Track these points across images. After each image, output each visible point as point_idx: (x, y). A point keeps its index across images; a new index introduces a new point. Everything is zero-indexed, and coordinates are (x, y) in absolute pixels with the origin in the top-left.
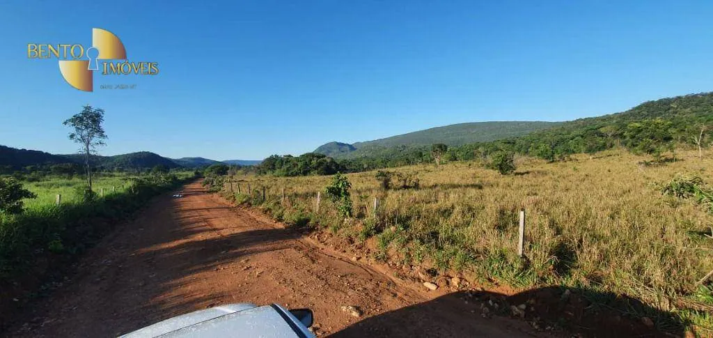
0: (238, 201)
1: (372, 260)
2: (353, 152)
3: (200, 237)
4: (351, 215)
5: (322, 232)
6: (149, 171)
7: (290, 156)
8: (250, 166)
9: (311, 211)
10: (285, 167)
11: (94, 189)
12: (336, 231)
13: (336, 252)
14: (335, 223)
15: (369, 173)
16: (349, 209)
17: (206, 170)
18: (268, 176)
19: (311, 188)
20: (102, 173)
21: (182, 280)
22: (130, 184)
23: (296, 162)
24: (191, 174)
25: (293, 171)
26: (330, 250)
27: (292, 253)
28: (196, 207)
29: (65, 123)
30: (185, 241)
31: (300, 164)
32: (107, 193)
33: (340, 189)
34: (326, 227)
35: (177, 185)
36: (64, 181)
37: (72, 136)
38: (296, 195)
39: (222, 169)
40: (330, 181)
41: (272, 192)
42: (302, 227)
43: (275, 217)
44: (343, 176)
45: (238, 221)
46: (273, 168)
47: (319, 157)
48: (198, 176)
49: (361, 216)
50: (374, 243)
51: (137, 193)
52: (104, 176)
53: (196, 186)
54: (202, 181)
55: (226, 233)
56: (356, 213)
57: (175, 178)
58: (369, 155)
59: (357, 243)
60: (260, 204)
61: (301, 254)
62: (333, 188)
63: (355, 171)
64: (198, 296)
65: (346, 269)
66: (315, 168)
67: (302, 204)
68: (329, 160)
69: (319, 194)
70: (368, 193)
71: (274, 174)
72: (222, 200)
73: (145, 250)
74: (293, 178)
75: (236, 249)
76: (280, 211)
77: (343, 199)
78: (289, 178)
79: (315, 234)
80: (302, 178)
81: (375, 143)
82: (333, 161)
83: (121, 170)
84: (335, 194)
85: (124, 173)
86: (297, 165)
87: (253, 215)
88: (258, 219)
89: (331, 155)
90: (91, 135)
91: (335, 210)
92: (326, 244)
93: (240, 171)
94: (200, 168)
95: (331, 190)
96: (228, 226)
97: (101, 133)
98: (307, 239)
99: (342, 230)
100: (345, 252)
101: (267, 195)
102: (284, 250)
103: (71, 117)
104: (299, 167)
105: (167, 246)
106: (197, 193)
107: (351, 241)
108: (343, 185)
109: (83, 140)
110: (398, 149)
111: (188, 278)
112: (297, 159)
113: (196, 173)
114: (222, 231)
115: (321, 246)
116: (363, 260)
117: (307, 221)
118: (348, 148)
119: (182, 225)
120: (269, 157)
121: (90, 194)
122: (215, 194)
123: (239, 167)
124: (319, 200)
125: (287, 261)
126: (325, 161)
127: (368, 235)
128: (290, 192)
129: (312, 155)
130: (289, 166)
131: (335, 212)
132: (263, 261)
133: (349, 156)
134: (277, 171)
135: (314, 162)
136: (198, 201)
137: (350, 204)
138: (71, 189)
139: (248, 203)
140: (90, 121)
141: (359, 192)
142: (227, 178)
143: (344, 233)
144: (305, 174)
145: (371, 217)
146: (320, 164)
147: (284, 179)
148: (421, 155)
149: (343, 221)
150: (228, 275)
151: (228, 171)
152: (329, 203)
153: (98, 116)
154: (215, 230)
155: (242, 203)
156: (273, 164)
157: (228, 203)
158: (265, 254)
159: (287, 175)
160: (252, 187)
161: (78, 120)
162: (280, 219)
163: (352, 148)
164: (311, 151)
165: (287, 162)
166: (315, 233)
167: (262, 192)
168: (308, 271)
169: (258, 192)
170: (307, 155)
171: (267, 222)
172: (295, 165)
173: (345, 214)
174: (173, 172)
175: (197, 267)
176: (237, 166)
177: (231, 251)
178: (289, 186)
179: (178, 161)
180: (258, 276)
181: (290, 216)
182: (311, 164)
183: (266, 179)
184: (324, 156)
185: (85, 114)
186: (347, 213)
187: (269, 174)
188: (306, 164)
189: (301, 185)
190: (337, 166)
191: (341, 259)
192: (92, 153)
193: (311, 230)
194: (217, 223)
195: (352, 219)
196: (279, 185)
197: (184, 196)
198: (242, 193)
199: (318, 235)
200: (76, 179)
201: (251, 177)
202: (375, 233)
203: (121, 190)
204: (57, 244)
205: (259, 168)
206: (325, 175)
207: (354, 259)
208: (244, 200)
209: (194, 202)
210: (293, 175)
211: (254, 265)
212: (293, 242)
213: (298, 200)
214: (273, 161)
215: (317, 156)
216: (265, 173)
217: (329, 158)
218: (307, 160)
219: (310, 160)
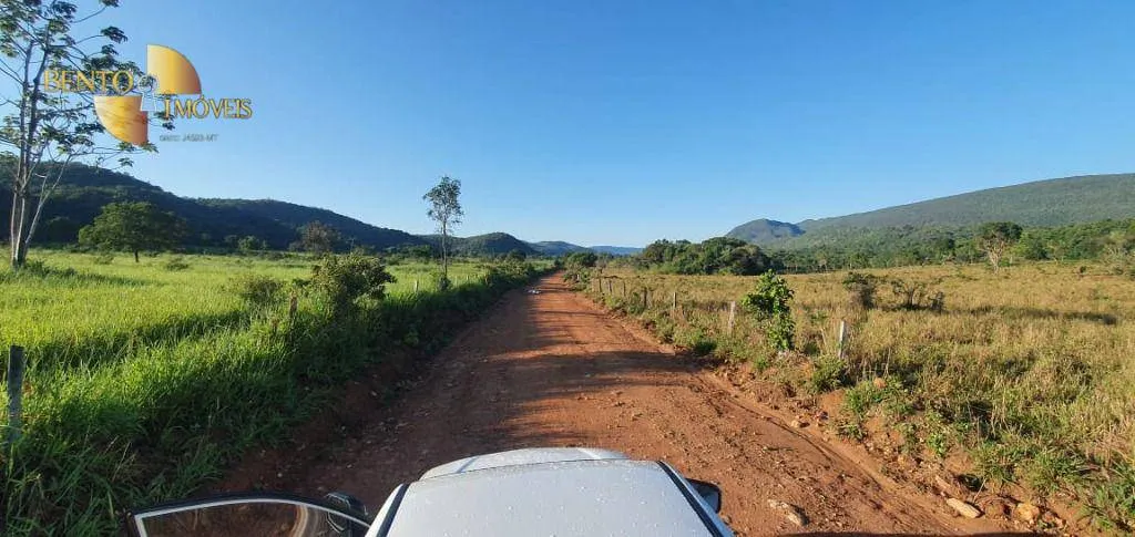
0: (610, 304)
1: (832, 432)
2: (798, 238)
3: (558, 350)
4: (791, 347)
5: (736, 370)
6: (503, 258)
7: (685, 242)
8: (626, 256)
9: (718, 331)
10: (677, 259)
11: (449, 277)
12: (761, 371)
13: (761, 405)
14: (762, 357)
15: (828, 275)
16: (789, 337)
17: (569, 259)
18: (651, 272)
19: (720, 296)
20: (457, 258)
21: (538, 403)
22: (483, 273)
23: (694, 251)
24: (550, 264)
25: (691, 266)
26: (750, 400)
27: (684, 393)
28: (556, 309)
29: (425, 197)
30: (542, 353)
31: (702, 256)
32: (461, 282)
33: (772, 300)
34: (744, 361)
35: (535, 277)
36: (422, 265)
37: (430, 213)
38: (695, 304)
39: (589, 259)
40: (754, 285)
41: (657, 296)
42: (701, 356)
43: (661, 334)
44: (778, 278)
45: (608, 334)
46: (660, 260)
47: (734, 244)
48: (559, 267)
49: (811, 350)
50: (836, 403)
51: (491, 285)
52: (459, 261)
53: (556, 280)
54: (564, 274)
55: (592, 349)
56: (800, 343)
57: (531, 269)
58: (831, 243)
59: (802, 396)
60: (640, 312)
61: (700, 398)
62: (760, 297)
63: (802, 271)
64: (555, 430)
65: (779, 438)
66: (728, 264)
67: (704, 319)
68: (751, 251)
69: (733, 305)
70: (827, 312)
71: (661, 270)
72: (588, 302)
73: (496, 357)
74: (689, 277)
75: (603, 374)
76: (669, 326)
77: (777, 316)
78: (683, 276)
79: (724, 371)
80: (704, 278)
81: (844, 222)
82: (759, 253)
83: (475, 256)
84: (763, 307)
85: (478, 260)
86: (697, 256)
87: (628, 329)
88: (636, 336)
89: (756, 242)
90: (448, 212)
91: (761, 336)
92: (743, 390)
93: (612, 263)
94: (561, 254)
95: (755, 300)
96: (597, 340)
97: (457, 207)
98: (711, 377)
99: (773, 370)
100: (776, 408)
101: (649, 301)
102: (672, 387)
103: (429, 191)
104: (700, 260)
105: (521, 356)
106: (557, 290)
107: (791, 393)
108: (778, 293)
109: (440, 217)
110: (895, 233)
111: (545, 402)
112: (698, 247)
113: (557, 263)
114: (587, 346)
115: (734, 391)
116: (813, 429)
117: (712, 347)
118: (789, 231)
119: (538, 331)
120: (654, 242)
121: (446, 283)
122: (579, 294)
123: (612, 257)
124: (732, 314)
125: (677, 404)
126: (746, 251)
127: (824, 386)
128: (684, 299)
129: (723, 242)
130: (683, 258)
131: (761, 338)
132: (642, 398)
133: (790, 244)
134: (665, 267)
135: (726, 253)
136: (557, 302)
137: (791, 327)
138: (428, 276)
139: (621, 310)
140: (447, 194)
141: (806, 307)
142: (594, 271)
143: (777, 376)
144: (710, 271)
145: (832, 354)
146: (735, 257)
147: (676, 278)
148: (951, 245)
149: (774, 355)
150: (593, 408)
151: (597, 262)
152: (752, 321)
153: (455, 188)
154: (577, 343)
155: (615, 309)
156: (659, 253)
157: (596, 308)
158: (646, 388)
159: (679, 273)
160: (629, 287)
161: (436, 193)
162: (668, 339)
163: (796, 229)
164: (722, 234)
165: (681, 251)
166: (723, 368)
167: (642, 296)
168: (712, 427)
169: (636, 294)
170: (715, 241)
171: (649, 342)
172: (694, 256)
173: (780, 343)
174: (529, 260)
175: (554, 390)
176: (610, 255)
177: (598, 376)
178: (684, 288)
179: (535, 245)
180: (634, 419)
181: (685, 337)
182: (720, 255)
183: (650, 276)
184: (743, 244)
185: (443, 186)
186: (785, 343)
187: (654, 267)
188: (712, 256)
189: (702, 288)
190: (767, 261)
191: (768, 419)
192: (449, 234)
193: (717, 363)
194: (579, 334)
195: (792, 354)
196: (669, 287)
197: (542, 293)
198: (615, 294)
199: (729, 372)
200: (432, 265)
201: (627, 273)
202: (839, 386)
203: (475, 280)
204: (413, 338)
205: (638, 260)
206: (745, 274)
207: (794, 424)
208: (618, 305)
209: (552, 302)
210: (689, 272)
211: (629, 401)
212: (687, 377)
213: (697, 312)
214: (660, 250)
215: (732, 244)
216: (648, 267)
217: (752, 246)
218: (715, 249)
219: (720, 249)
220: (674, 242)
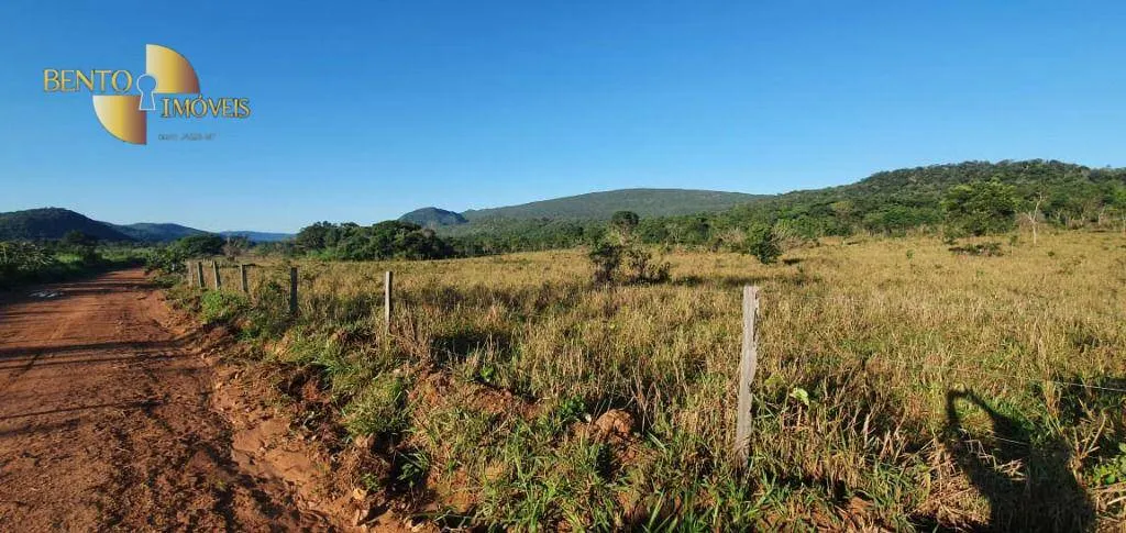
2: (463, 226)
7: (353, 225)
8: (274, 243)
10: (343, 244)
18: (309, 258)
23: (364, 235)
25: (360, 251)
31: (373, 240)
39: (212, 245)
46: (321, 245)
47: (409, 228)
58: (491, 230)
66: (403, 248)
68: (427, 235)
71: (322, 256)
74: (359, 264)
78: (351, 262)
80: (373, 265)
82: (433, 237)
86: (368, 241)
89: (430, 227)
93: (252, 252)
104: (372, 243)
110: (536, 223)
112: (368, 230)
118: (454, 220)
120: (312, 225)
123: (253, 244)
126: (421, 235)
129: (396, 225)
130: (350, 242)
133: (456, 232)
134: (328, 252)
135: (400, 237)
144: (382, 256)
146: (410, 241)
147: (342, 265)
151: (226, 248)
156: (318, 237)
159: (344, 259)
163: (460, 218)
164: (395, 217)
165: (346, 236)
170: (388, 224)
172: (364, 241)
176: (248, 242)
179: (126, 228)
182: (393, 239)
183: (307, 263)
184: (418, 227)
187: (312, 254)
188: (385, 240)
190: (441, 244)
201: (273, 261)
205: (290, 245)
206: (418, 259)
210: (358, 258)
214: (320, 233)
215: (407, 228)
216: (304, 253)
217: (426, 230)
218: (387, 232)
219: (393, 233)
220: (339, 225)
